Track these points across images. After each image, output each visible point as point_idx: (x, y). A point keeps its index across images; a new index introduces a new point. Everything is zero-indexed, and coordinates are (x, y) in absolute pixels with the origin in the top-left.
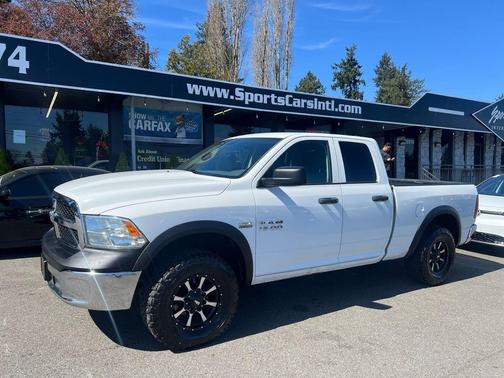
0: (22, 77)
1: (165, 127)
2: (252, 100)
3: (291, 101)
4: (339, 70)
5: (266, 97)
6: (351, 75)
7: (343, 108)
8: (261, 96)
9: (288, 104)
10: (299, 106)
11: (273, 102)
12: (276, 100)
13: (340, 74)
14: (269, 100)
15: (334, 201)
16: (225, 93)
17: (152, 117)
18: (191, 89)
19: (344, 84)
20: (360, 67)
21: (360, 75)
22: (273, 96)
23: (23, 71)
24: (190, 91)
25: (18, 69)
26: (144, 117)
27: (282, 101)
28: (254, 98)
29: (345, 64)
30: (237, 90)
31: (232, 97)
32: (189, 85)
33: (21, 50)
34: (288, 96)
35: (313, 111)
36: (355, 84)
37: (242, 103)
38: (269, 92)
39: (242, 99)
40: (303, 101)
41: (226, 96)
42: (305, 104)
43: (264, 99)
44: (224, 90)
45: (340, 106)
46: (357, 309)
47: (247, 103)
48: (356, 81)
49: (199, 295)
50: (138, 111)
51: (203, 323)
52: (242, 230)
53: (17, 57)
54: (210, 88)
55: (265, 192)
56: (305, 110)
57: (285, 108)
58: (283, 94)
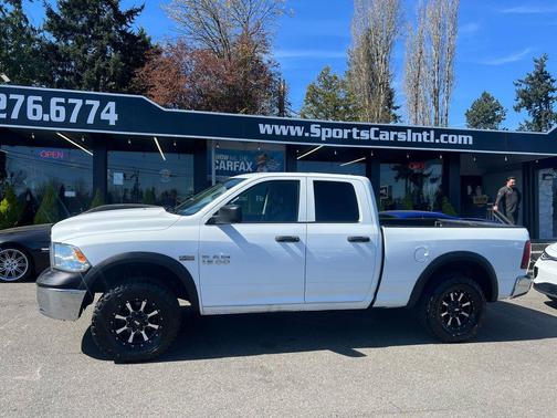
0: (112, 128)
1: (246, 167)
2: (329, 136)
3: (377, 134)
4: (524, 87)
5: (346, 131)
6: (540, 92)
7: (446, 139)
8: (340, 131)
9: (373, 138)
10: (387, 139)
11: (355, 137)
12: (358, 135)
13: (525, 91)
14: (350, 135)
15: (295, 240)
16: (299, 131)
17: (235, 158)
18: (262, 129)
19: (530, 104)
20: (553, 81)
21: (553, 90)
22: (355, 131)
23: (112, 123)
24: (262, 131)
25: (108, 121)
26: (226, 157)
27: (365, 135)
28: (333, 133)
29: (532, 79)
30: (313, 126)
31: (307, 134)
32: (261, 126)
33: (112, 105)
34: (373, 130)
35: (406, 143)
36: (547, 102)
37: (319, 140)
38: (350, 127)
39: (318, 135)
40: (393, 134)
41: (300, 134)
42: (396, 136)
43: (344, 134)
44: (298, 128)
45: (442, 136)
46: (327, 354)
47: (324, 139)
48: (548, 99)
49: (140, 317)
50: (219, 152)
51: (144, 343)
52: (184, 263)
53: (108, 112)
54: (283, 127)
55: (215, 228)
56: (396, 142)
57: (369, 142)
58: (368, 128)
